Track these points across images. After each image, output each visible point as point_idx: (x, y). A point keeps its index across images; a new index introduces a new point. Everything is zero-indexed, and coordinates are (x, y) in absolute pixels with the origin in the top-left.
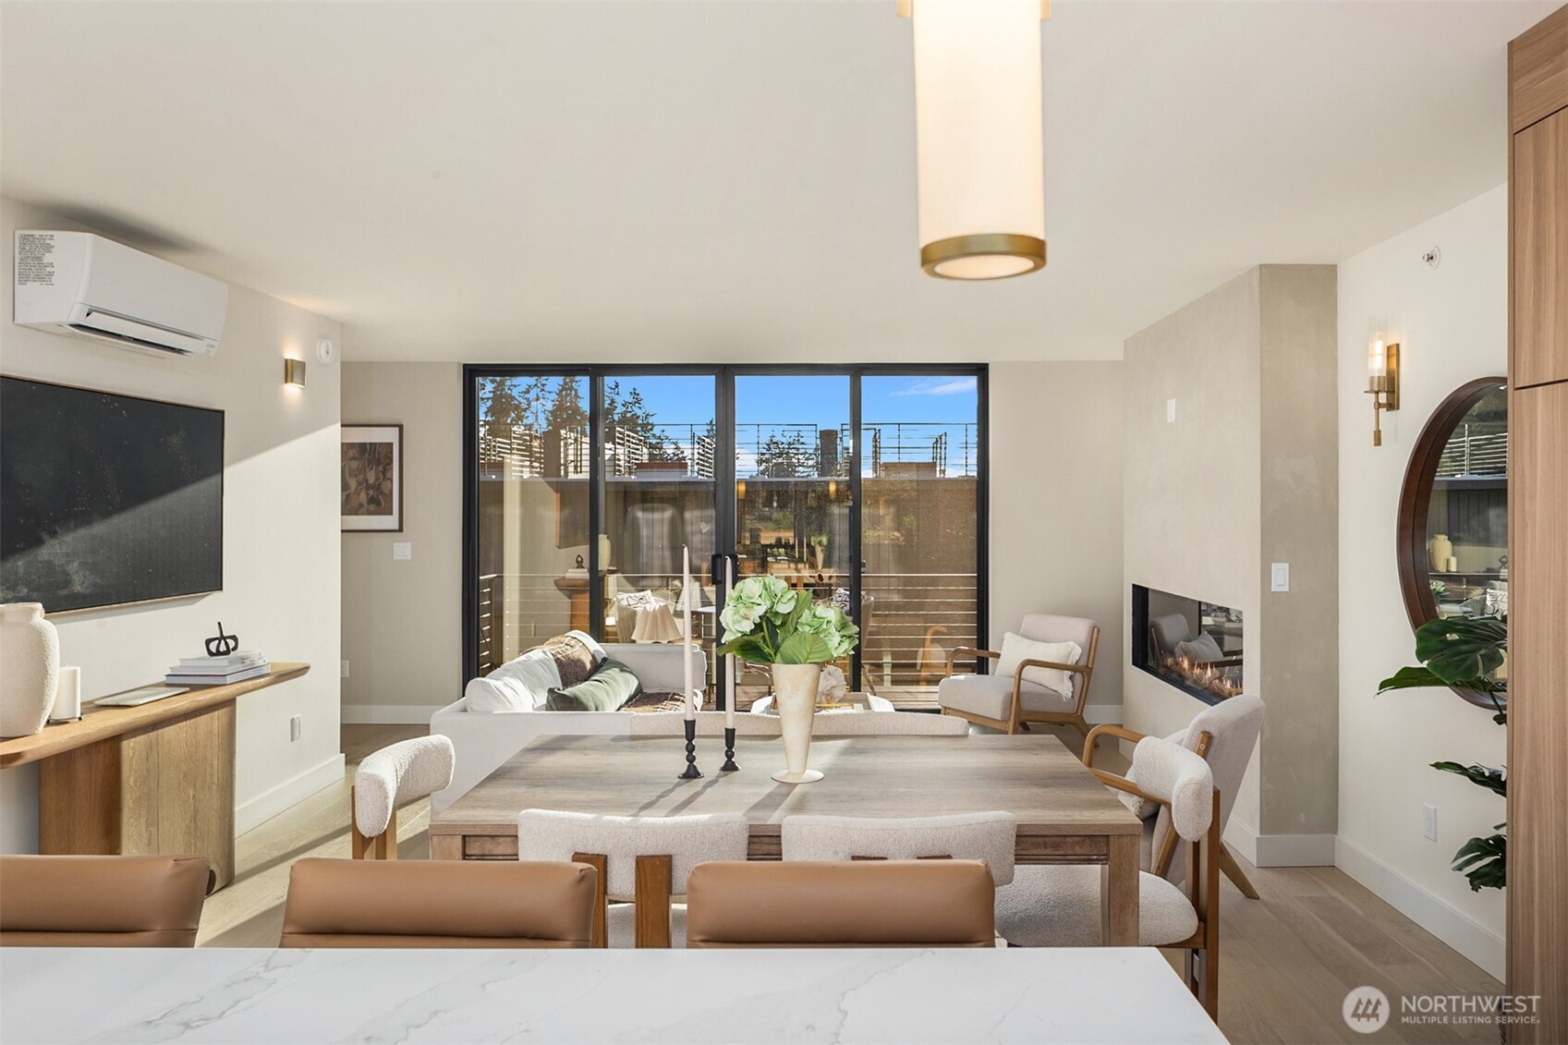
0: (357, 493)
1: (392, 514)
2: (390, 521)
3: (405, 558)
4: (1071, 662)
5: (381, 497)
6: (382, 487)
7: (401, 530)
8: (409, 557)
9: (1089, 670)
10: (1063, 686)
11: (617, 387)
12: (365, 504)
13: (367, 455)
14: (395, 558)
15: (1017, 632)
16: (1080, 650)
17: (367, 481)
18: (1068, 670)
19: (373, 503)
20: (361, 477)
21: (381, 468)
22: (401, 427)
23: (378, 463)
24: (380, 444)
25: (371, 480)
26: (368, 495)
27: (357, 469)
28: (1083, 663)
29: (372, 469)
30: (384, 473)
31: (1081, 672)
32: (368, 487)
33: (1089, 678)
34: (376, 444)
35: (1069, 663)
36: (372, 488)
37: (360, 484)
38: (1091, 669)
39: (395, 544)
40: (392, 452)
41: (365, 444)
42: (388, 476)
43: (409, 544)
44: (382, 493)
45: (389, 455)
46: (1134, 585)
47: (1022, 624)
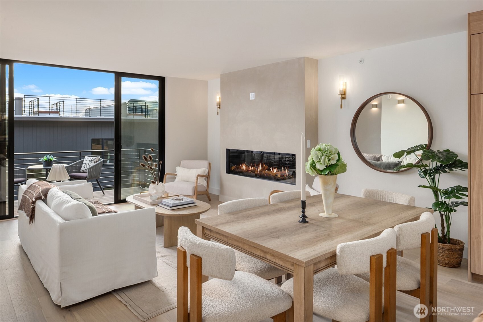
9: (208, 176)
10: (204, 182)
18: (205, 177)
33: (208, 179)
35: (205, 175)
38: (210, 176)
46: (227, 149)
47: (181, 164)
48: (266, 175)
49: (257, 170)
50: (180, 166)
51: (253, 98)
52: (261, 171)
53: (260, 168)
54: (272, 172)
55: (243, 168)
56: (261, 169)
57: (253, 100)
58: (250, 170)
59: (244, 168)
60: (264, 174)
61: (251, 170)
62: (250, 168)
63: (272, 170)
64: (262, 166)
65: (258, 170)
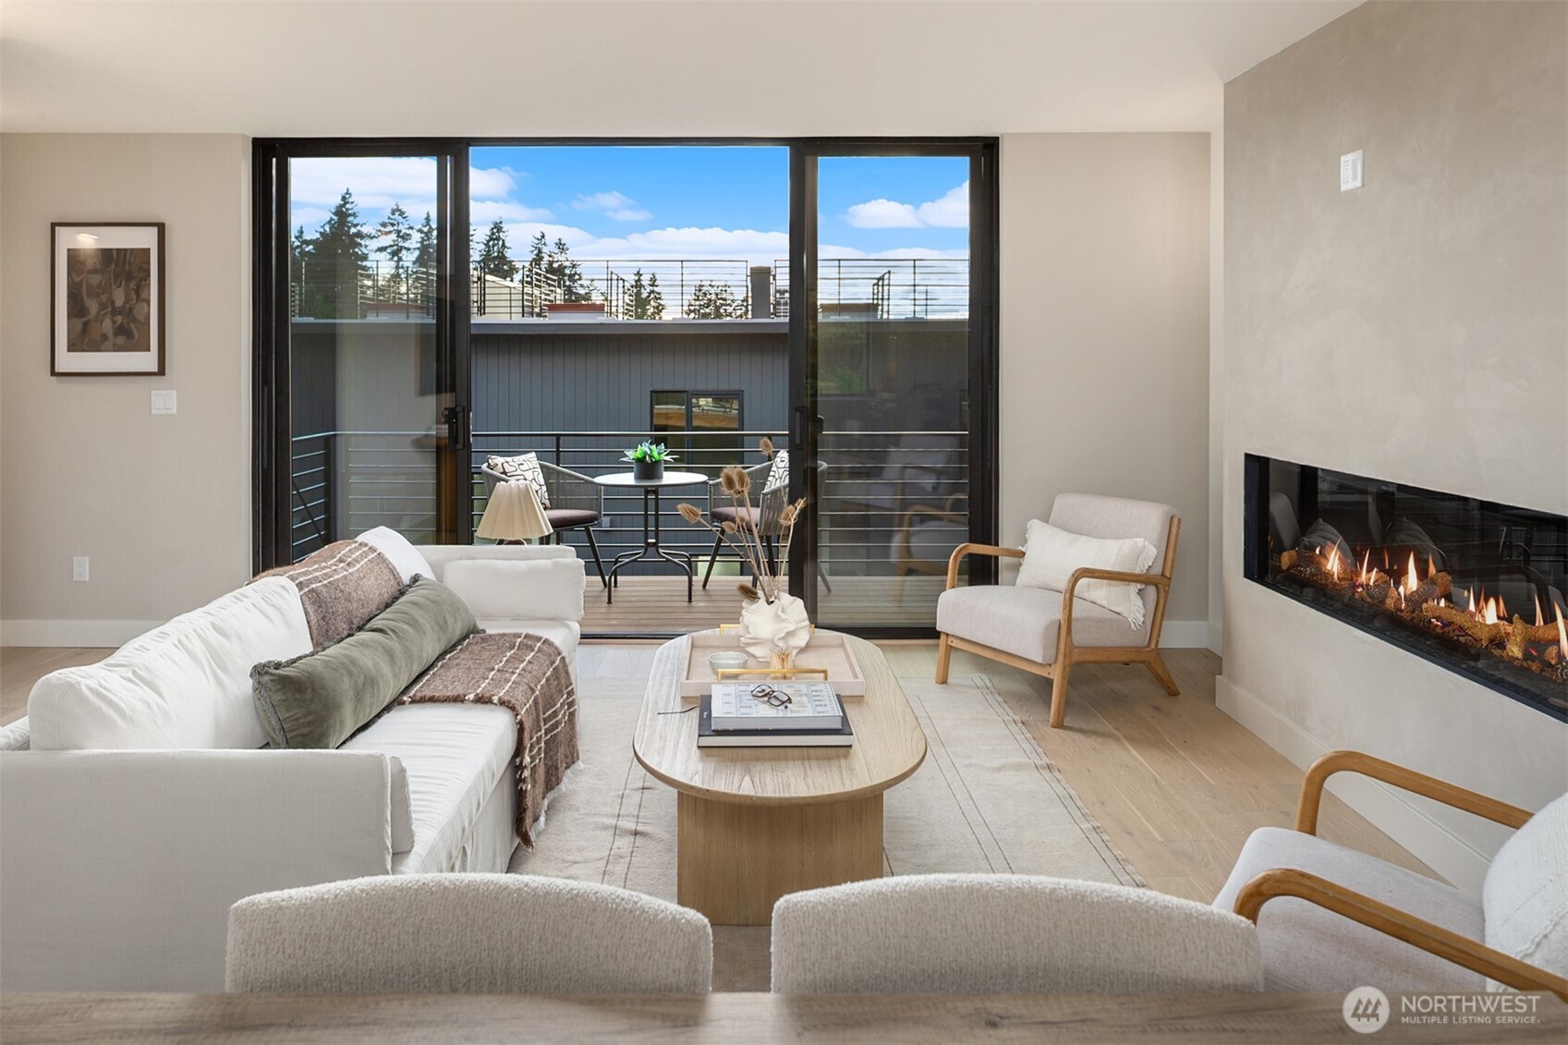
0: (99, 319)
1: (149, 350)
2: (147, 361)
3: (169, 412)
4: (1139, 569)
5: (132, 326)
6: (134, 311)
7: (161, 371)
8: (175, 413)
9: (1166, 581)
10: (1130, 607)
11: (543, 237)
12: (111, 336)
13: (113, 266)
14: (154, 412)
15: (1046, 520)
16: (1155, 551)
17: (113, 302)
18: (1137, 581)
19: (122, 335)
20: (104, 297)
21: (133, 285)
22: (161, 228)
23: (129, 277)
24: (132, 250)
25: (119, 303)
26: (114, 322)
27: (99, 286)
28: (1157, 570)
29: (120, 286)
30: (137, 292)
31: (1157, 584)
32: (115, 312)
33: (1167, 592)
34: (126, 250)
35: (1137, 571)
36: (120, 314)
37: (102, 307)
38: (1170, 579)
39: (153, 392)
40: (148, 262)
41: (110, 250)
42: (143, 295)
43: (175, 391)
44: (134, 320)
45: (145, 266)
46: (1247, 455)
47: (1055, 507)
48: (1439, 630)
49: (1393, 592)
50: (1048, 523)
51: (1355, 178)
52: (1415, 600)
53: (1412, 581)
54: (1472, 615)
55: (1329, 567)
56: (1415, 589)
57: (1355, 190)
58: (1362, 586)
59: (1335, 570)
60: (1430, 622)
61: (1368, 585)
62: (1360, 574)
63: (1472, 607)
64: (1423, 574)
65: (1401, 589)
